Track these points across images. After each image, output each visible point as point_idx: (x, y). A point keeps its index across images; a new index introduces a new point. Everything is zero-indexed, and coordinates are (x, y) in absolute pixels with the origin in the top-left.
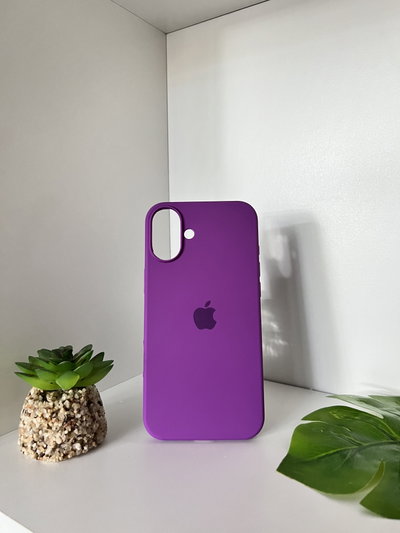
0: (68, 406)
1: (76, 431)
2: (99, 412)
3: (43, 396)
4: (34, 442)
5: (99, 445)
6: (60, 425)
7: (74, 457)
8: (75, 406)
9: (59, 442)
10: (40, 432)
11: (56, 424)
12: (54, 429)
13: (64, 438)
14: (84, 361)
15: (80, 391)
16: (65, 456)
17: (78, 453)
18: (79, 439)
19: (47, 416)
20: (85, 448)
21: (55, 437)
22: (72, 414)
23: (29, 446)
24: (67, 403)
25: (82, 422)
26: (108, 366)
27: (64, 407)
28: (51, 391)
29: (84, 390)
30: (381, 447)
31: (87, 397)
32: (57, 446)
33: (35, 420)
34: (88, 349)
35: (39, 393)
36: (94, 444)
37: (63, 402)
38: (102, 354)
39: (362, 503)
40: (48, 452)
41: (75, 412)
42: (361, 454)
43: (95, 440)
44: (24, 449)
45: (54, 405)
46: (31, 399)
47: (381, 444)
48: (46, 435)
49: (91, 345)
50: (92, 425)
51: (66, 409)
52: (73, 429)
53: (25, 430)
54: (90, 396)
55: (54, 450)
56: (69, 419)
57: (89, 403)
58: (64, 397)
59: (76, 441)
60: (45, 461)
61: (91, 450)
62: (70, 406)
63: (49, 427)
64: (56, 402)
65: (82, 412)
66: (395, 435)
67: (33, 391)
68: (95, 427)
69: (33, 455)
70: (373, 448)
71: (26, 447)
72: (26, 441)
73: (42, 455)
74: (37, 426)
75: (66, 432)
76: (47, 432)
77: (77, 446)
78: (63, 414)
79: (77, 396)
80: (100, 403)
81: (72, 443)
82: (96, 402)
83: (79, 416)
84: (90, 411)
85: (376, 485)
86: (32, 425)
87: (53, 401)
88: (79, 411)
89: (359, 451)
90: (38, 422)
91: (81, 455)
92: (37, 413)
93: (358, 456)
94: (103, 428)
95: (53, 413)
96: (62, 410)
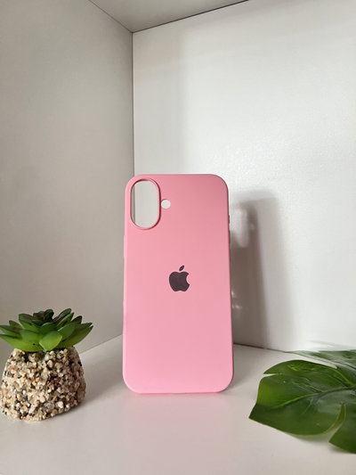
0: (51, 366)
1: (59, 390)
2: (79, 371)
3: (25, 357)
4: (17, 401)
5: (80, 403)
6: (44, 384)
7: (57, 415)
8: (58, 366)
9: (43, 401)
10: (24, 392)
11: (39, 383)
12: (37, 388)
13: (47, 397)
14: (65, 322)
15: (62, 352)
16: (48, 414)
17: (60, 411)
18: (62, 397)
19: (31, 376)
20: (67, 406)
21: (39, 396)
22: (55, 373)
23: (12, 406)
24: (50, 363)
25: (65, 381)
26: (88, 328)
27: (48, 366)
28: (33, 353)
29: (66, 350)
30: (339, 393)
31: (68, 357)
32: (41, 405)
33: (18, 381)
34: (67, 312)
35: (21, 355)
36: (75, 402)
37: (46, 362)
38: (80, 318)
39: (331, 441)
40: (31, 411)
41: (58, 371)
42: (323, 399)
43: (76, 398)
44: (6, 410)
45: (37, 366)
46: (14, 360)
47: (338, 391)
48: (30, 395)
49: (70, 310)
50: (73, 384)
51: (49, 369)
52: (56, 388)
53: (8, 391)
54: (71, 356)
55: (37, 409)
56: (52, 378)
57: (71, 363)
58: (47, 358)
59: (58, 399)
60: (29, 420)
61: (73, 408)
62: (54, 366)
63: (33, 387)
64: (39, 363)
65: (64, 372)
66: (349, 382)
67: (14, 354)
68: (77, 385)
69: (16, 414)
70: (332, 394)
71: (8, 408)
72: (9, 401)
73: (26, 414)
74: (21, 386)
75: (50, 391)
76: (30, 391)
77: (60, 404)
78: (46, 373)
79: (59, 357)
80: (80, 363)
81: (55, 402)
82: (77, 362)
83: (61, 375)
84: (72, 370)
85: (341, 425)
86: (15, 385)
87: (36, 361)
88: (62, 370)
89: (319, 397)
90: (21, 382)
91: (64, 413)
92: (20, 373)
93: (320, 401)
94: (82, 387)
95: (36, 373)
96: (45, 370)
